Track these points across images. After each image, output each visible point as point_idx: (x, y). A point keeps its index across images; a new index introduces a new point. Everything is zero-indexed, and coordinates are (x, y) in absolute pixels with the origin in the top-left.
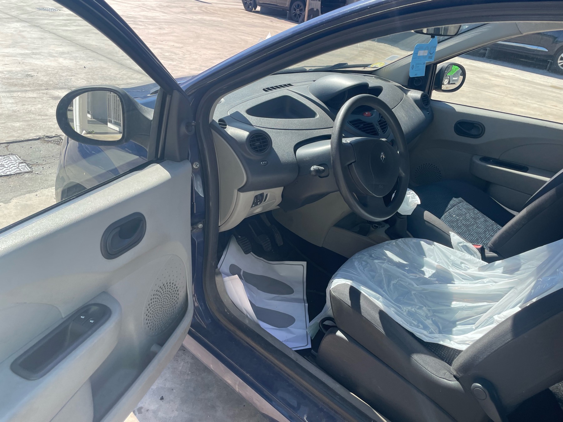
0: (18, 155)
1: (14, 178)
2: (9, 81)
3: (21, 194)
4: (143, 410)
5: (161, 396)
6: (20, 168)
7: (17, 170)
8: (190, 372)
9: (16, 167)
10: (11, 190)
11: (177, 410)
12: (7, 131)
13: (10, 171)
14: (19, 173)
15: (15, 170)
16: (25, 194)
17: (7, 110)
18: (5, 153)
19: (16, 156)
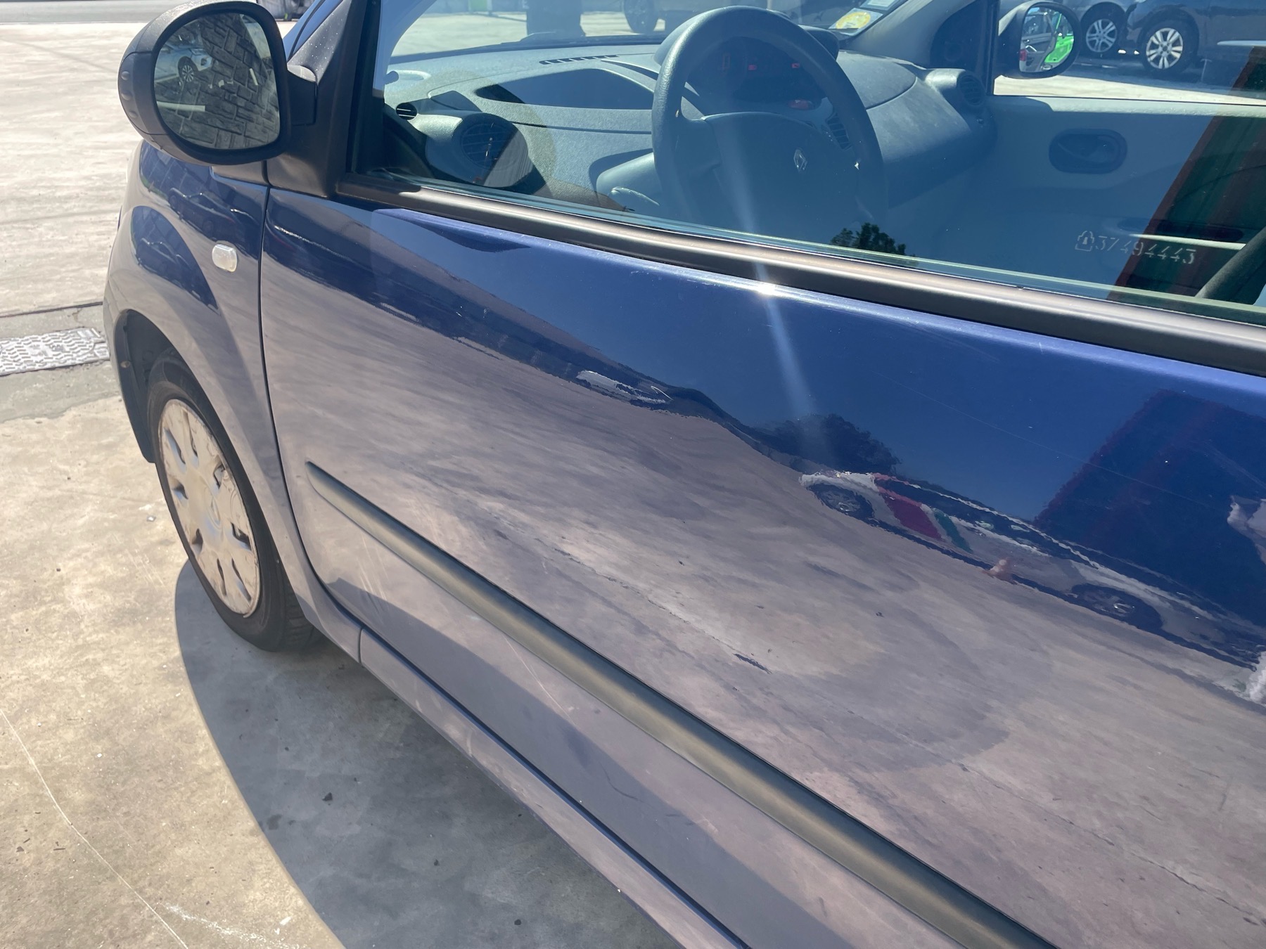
0: (96, 329)
1: (82, 370)
2: (101, 193)
3: (89, 400)
4: (280, 822)
5: (327, 793)
6: (95, 351)
7: (89, 355)
8: (402, 744)
9: (86, 351)
10: (68, 393)
11: (359, 823)
12: (80, 285)
13: (72, 359)
14: (91, 362)
15: (85, 357)
16: (95, 400)
17: (87, 246)
18: (71, 325)
19: (93, 329)
